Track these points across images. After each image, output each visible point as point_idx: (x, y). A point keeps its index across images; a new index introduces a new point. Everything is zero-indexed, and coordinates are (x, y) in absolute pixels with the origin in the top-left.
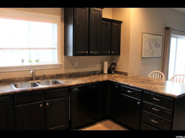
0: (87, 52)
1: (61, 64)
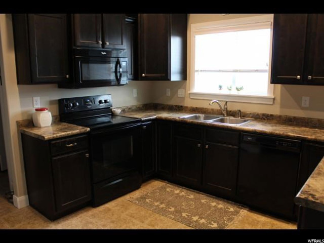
0: (299, 77)
1: (273, 96)
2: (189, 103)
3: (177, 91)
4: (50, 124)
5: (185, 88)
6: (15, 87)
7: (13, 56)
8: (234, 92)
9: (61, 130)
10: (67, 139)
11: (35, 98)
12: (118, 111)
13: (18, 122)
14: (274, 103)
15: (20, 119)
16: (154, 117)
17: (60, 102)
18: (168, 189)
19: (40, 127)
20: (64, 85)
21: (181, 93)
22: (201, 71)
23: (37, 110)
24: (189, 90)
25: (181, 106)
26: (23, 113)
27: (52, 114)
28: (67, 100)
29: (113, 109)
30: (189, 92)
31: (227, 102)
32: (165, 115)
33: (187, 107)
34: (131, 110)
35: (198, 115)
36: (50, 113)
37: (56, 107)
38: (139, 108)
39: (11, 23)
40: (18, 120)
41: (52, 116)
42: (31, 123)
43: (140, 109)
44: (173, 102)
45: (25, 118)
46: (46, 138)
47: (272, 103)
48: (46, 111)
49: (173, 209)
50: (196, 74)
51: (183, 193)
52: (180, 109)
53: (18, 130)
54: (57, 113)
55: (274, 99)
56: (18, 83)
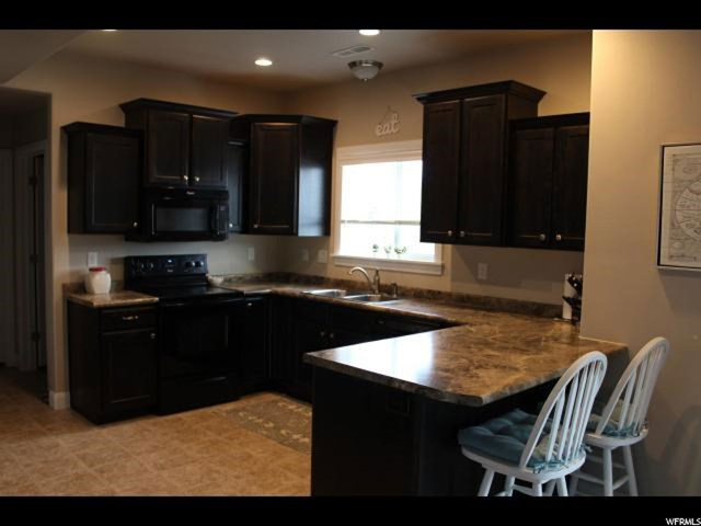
0: (450, 232)
1: (440, 262)
2: (332, 273)
3: (317, 253)
4: (108, 291)
5: (328, 249)
6: (65, 237)
7: (65, 194)
8: (393, 256)
9: (118, 298)
10: (125, 310)
11: (90, 254)
12: (218, 280)
13: (64, 286)
14: (443, 273)
15: (68, 281)
16: (268, 291)
17: (127, 260)
18: (280, 404)
19: (92, 293)
20: (132, 236)
21: (322, 257)
22: (349, 222)
23: (92, 270)
24: (333, 252)
25: (322, 278)
26: (72, 274)
27: (112, 276)
28: (136, 258)
29: (210, 277)
30: (332, 255)
31: (377, 271)
32: (288, 289)
33: (328, 279)
34: (242, 280)
35: (335, 290)
36: (109, 276)
37: (120, 268)
38: (257, 278)
39: (66, 150)
40: (65, 282)
41: (112, 281)
42: (82, 287)
43: (256, 280)
44: (311, 272)
45: (75, 280)
46: (95, 304)
47: (439, 273)
48: (104, 272)
49: (283, 432)
50: (342, 225)
51: (300, 410)
52: (320, 282)
53: (64, 297)
54: (120, 276)
55: (443, 267)
56: (69, 232)
